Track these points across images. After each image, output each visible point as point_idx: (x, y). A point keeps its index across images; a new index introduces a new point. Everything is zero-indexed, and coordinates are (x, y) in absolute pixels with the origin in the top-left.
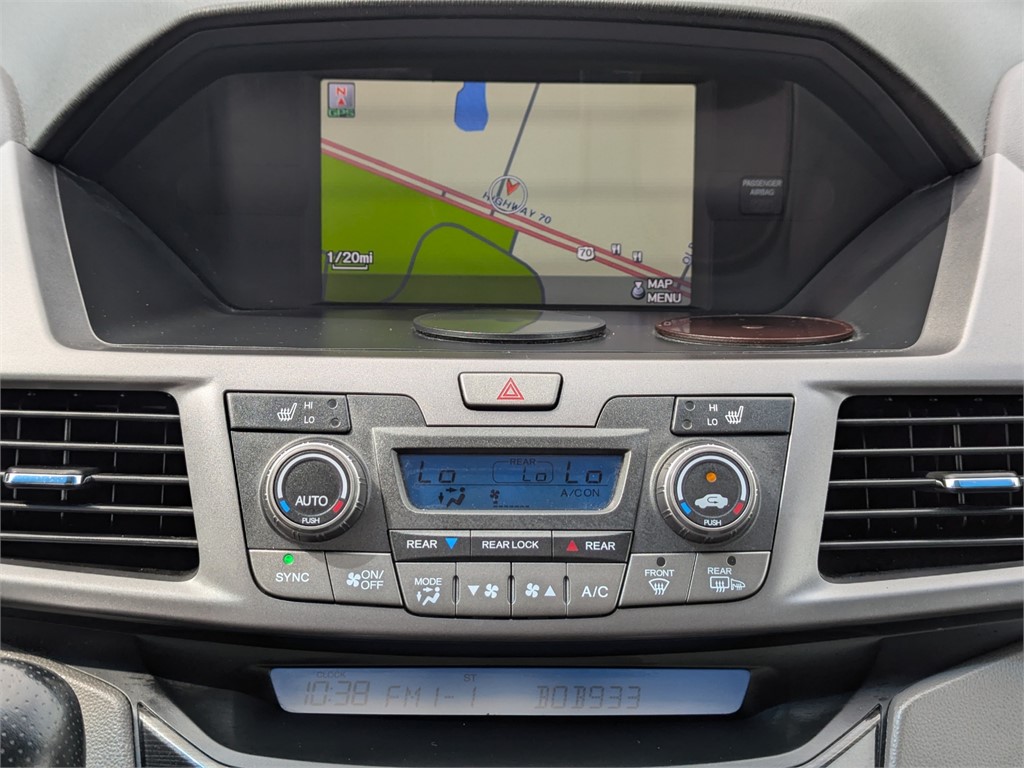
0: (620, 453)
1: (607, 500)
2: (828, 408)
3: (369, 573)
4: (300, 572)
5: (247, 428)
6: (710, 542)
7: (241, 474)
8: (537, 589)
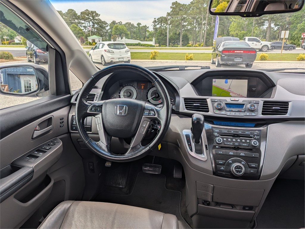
0: (244, 104)
1: (243, 108)
2: (262, 102)
3: (223, 112)
4: (218, 112)
5: (213, 101)
6: (252, 111)
7: (213, 105)
8: (237, 114)
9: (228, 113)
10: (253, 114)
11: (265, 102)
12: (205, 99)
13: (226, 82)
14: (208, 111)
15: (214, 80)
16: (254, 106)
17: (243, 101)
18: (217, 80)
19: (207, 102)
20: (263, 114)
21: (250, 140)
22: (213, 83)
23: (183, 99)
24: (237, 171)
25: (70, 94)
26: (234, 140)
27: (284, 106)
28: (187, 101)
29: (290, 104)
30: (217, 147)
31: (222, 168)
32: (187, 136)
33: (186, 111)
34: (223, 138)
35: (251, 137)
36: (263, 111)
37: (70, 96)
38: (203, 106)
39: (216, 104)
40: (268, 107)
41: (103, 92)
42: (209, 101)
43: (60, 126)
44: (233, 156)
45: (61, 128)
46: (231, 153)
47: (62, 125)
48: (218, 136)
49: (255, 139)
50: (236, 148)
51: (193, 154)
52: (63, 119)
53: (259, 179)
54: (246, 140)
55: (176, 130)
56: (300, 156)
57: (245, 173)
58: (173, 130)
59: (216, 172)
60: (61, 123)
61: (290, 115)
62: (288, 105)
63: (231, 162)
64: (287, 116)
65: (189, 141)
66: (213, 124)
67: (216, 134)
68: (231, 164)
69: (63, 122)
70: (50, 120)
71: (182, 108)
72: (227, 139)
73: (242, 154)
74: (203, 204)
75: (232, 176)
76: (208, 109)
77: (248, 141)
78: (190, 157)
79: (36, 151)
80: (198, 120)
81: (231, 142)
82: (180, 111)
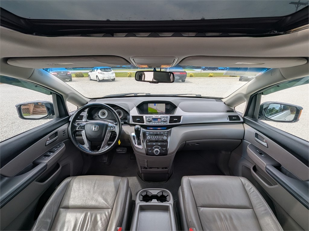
2: (169, 117)
3: (151, 123)
4: (148, 123)
5: (146, 117)
6: (165, 122)
7: (146, 119)
8: (158, 124)
9: (153, 123)
10: (165, 123)
11: (171, 117)
12: (142, 116)
13: (155, 105)
14: (144, 123)
15: (149, 104)
16: (165, 119)
17: (161, 117)
18: (150, 104)
19: (143, 118)
20: (169, 123)
21: (163, 137)
22: (149, 106)
23: (132, 117)
24: (156, 153)
25: (68, 115)
26: (156, 137)
27: (179, 118)
28: (134, 118)
29: (182, 117)
30: (148, 141)
31: (150, 152)
32: (134, 136)
33: (133, 123)
34: (150, 137)
35: (164, 135)
36: (169, 121)
37: (68, 117)
38: (141, 120)
39: (147, 119)
40: (172, 119)
41: (88, 114)
42: (144, 117)
43: (63, 135)
44: (155, 145)
45: (64, 136)
46: (154, 144)
47: (64, 135)
48: (148, 136)
49: (165, 136)
50: (156, 141)
51: (137, 145)
52: (65, 131)
53: (167, 155)
54: (161, 137)
55: (128, 133)
56: (187, 142)
57: (160, 153)
58: (127, 133)
59: (147, 154)
60: (63, 133)
61: (182, 122)
62: (181, 118)
63: (154, 148)
64: (180, 123)
65: (134, 139)
66: (147, 129)
67: (147, 135)
68: (154, 149)
69: (65, 133)
70: (57, 133)
71: (131, 122)
72: (152, 137)
73: (159, 144)
74: (144, 169)
75: (154, 155)
76: (144, 121)
77: (162, 137)
78: (135, 147)
79: (49, 152)
80: (138, 128)
81: (154, 138)
82: (130, 123)
